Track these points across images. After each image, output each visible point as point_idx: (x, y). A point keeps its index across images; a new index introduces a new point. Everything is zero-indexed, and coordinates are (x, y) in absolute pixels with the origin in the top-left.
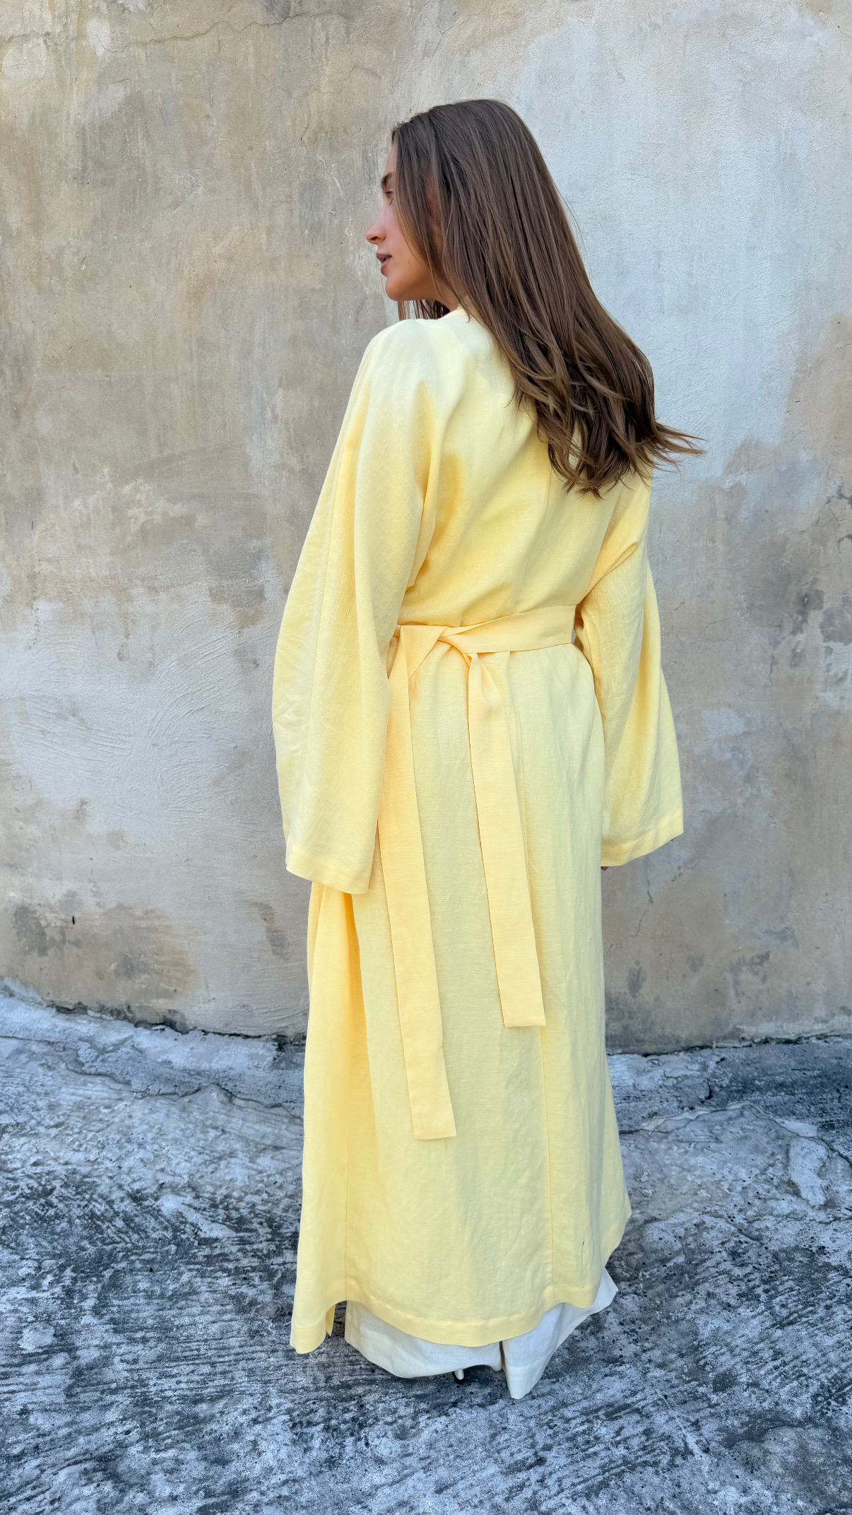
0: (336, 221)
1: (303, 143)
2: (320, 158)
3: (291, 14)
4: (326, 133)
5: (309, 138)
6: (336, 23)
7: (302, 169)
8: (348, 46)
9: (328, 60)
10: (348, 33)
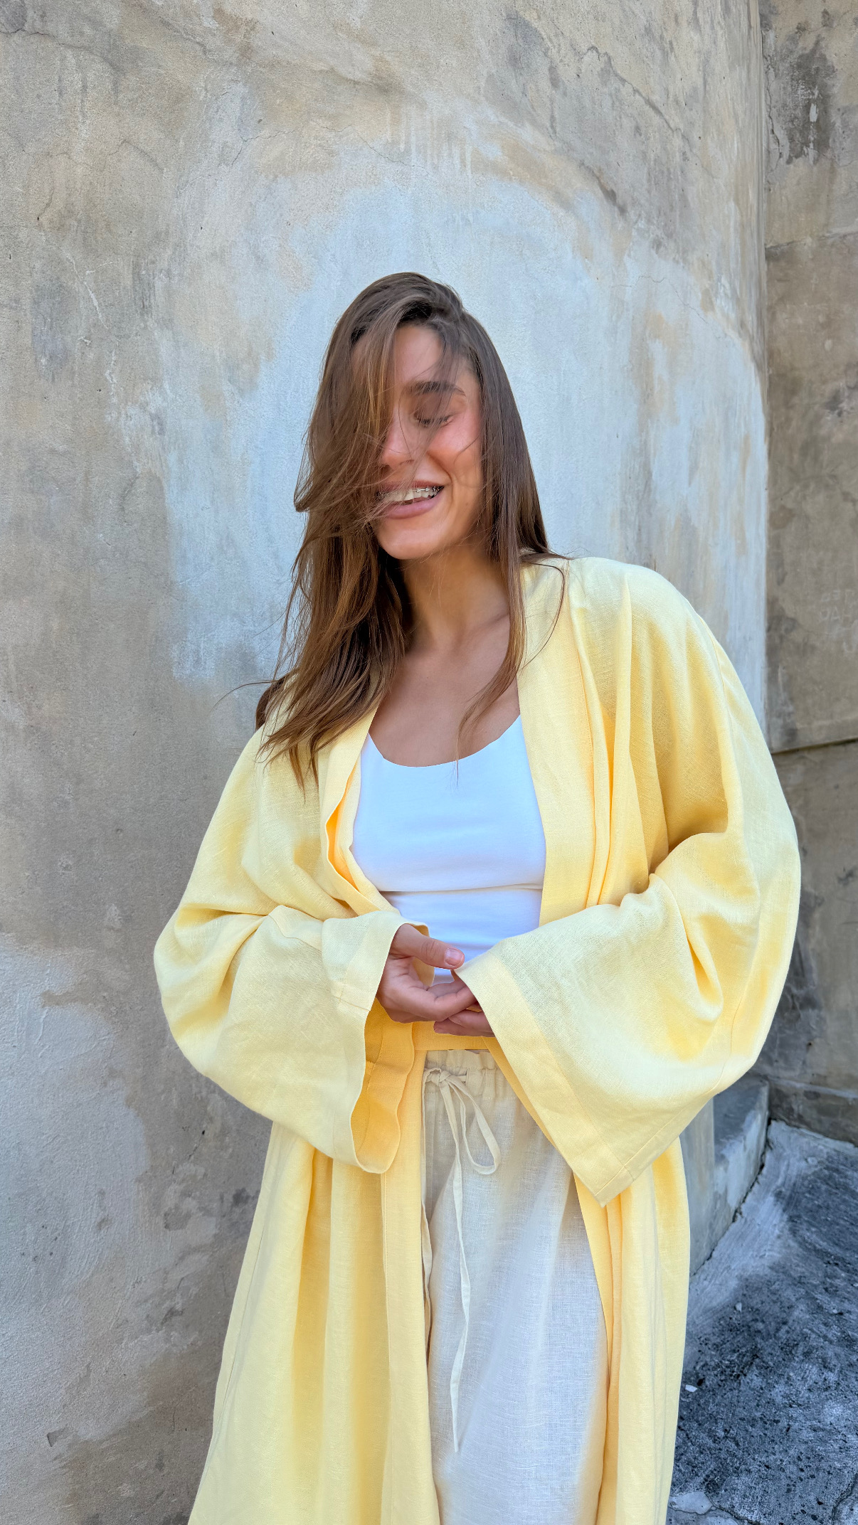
0: (91, 356)
1: (40, 227)
2: (68, 255)
3: (26, 27)
4: (79, 221)
5: (51, 222)
6: (97, 70)
7: (38, 265)
8: (116, 109)
9: (84, 116)
10: (116, 90)
